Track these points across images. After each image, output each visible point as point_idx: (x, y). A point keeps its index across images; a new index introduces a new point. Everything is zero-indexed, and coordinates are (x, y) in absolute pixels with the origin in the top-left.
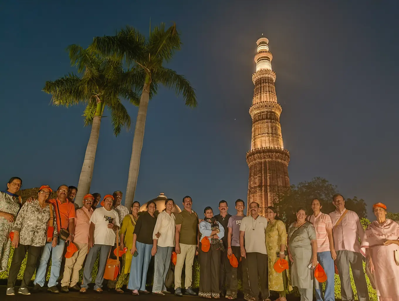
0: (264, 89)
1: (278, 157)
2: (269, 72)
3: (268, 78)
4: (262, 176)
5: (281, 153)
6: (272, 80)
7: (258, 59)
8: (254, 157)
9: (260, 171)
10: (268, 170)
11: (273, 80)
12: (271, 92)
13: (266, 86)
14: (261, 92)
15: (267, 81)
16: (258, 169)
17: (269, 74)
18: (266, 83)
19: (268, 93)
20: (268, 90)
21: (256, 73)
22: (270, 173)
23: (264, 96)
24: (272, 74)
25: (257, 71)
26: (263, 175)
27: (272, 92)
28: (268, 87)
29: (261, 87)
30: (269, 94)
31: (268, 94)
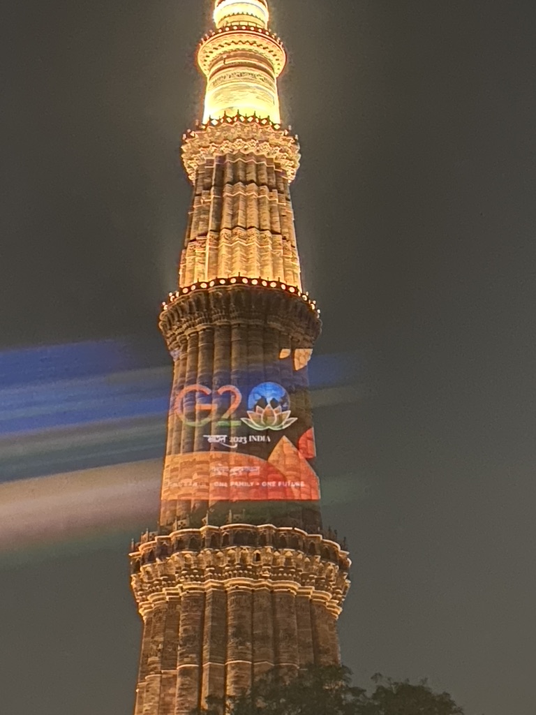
0: (234, 216)
1: (287, 569)
2: (264, 133)
3: (259, 158)
4: (201, 670)
5: (304, 550)
6: (276, 171)
7: (216, 61)
8: (166, 565)
9: (193, 643)
10: (235, 635)
11: (285, 173)
12: (268, 234)
13: (246, 199)
14: (218, 230)
15: (252, 176)
16: (181, 629)
17: (261, 142)
18: (246, 183)
19: (254, 238)
20: (255, 223)
21: (198, 128)
22: (240, 656)
23: (231, 251)
24: (280, 141)
25: (205, 121)
26: (206, 665)
27: (273, 232)
28: (254, 203)
29: (220, 204)
30: (262, 240)
31: (254, 243)
